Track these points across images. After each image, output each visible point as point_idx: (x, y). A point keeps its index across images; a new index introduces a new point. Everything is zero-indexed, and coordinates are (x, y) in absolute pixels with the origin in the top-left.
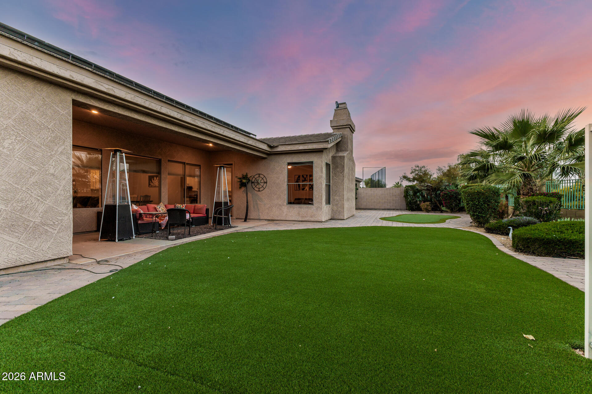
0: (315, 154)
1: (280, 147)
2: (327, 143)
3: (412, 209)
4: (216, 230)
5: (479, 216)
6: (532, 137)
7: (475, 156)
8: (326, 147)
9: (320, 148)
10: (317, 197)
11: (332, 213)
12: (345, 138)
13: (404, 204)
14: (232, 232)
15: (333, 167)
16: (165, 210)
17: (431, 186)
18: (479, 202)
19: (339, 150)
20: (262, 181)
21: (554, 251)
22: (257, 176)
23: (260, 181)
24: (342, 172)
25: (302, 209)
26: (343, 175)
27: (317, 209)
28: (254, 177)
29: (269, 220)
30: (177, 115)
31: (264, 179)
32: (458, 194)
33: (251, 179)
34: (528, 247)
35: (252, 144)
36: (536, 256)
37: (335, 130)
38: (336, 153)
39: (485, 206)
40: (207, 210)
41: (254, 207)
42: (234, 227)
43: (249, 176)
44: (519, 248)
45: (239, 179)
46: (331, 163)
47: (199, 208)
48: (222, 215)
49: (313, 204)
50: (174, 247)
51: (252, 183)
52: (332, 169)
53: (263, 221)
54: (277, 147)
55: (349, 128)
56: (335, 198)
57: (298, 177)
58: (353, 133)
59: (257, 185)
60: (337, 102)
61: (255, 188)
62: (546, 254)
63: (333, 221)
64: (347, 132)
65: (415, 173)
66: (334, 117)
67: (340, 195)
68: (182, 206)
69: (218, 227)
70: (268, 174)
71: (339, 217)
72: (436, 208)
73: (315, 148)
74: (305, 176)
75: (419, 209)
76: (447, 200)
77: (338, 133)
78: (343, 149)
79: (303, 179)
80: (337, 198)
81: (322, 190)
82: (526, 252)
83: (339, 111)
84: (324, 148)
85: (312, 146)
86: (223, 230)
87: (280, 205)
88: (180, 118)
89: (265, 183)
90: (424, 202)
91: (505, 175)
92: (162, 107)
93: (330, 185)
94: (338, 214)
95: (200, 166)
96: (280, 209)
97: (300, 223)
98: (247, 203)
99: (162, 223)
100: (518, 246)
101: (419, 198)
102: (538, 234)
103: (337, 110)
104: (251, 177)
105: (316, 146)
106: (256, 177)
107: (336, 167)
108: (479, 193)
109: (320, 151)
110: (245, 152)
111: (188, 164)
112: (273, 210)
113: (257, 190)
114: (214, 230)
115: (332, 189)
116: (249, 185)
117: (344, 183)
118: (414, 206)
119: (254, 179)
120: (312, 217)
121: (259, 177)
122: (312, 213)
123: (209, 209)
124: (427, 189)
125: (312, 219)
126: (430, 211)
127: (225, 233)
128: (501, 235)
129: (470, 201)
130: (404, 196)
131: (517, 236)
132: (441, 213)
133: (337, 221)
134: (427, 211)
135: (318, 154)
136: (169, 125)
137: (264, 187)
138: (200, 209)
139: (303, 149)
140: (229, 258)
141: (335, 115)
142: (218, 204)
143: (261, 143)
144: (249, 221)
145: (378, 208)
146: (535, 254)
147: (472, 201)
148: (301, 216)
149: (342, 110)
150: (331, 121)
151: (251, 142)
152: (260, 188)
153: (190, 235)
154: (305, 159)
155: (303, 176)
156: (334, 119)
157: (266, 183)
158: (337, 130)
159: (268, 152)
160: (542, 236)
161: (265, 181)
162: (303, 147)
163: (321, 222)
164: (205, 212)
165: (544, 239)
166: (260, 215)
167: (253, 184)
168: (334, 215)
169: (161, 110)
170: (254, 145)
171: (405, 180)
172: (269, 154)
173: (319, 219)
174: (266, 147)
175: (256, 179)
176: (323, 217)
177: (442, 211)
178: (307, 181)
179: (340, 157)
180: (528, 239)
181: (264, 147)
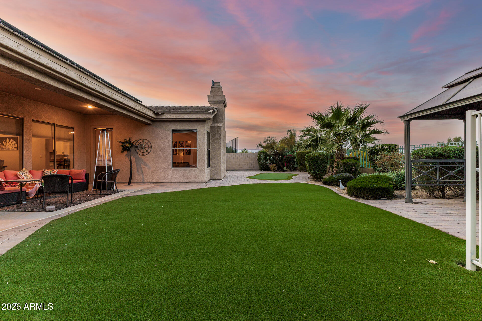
0: (198, 123)
1: (165, 114)
2: (210, 114)
3: (263, 169)
4: (101, 195)
5: (317, 173)
6: (344, 120)
7: (309, 131)
8: (209, 118)
9: (204, 118)
10: (200, 160)
11: (211, 174)
12: (220, 111)
13: (257, 166)
14: (122, 197)
15: (211, 135)
16: (30, 177)
17: (277, 152)
18: (317, 164)
19: (215, 121)
20: (147, 146)
21: (375, 195)
22: (141, 141)
23: (144, 146)
24: (219, 140)
25: (187, 171)
26: (220, 142)
27: (201, 171)
28: (137, 142)
29: (154, 183)
30: (61, 69)
31: (149, 144)
32: (294, 158)
33: (134, 144)
34: (360, 194)
35: (140, 110)
36: (365, 199)
37: (212, 104)
38: (213, 124)
39: (320, 166)
40: (87, 175)
41: (138, 171)
42: (121, 191)
43: (132, 141)
44: (354, 195)
45: (121, 143)
46: (210, 132)
47: (76, 173)
48: (106, 180)
49: (196, 167)
50: (58, 219)
51: (136, 147)
52: (211, 137)
53: (146, 184)
54: (163, 114)
55: (223, 103)
56: (214, 161)
57: (175, 143)
58: (225, 108)
59: (141, 149)
60: (213, 81)
61: (139, 153)
62: (371, 198)
63: (213, 181)
64: (221, 106)
65: (266, 142)
66: (211, 93)
67: (218, 159)
68: (52, 172)
69: (103, 192)
70: (152, 139)
71: (217, 178)
72: (280, 169)
73: (199, 118)
74: (182, 143)
75: (268, 169)
76: (288, 162)
77: (215, 106)
78: (219, 120)
79: (180, 145)
80: (215, 161)
81: (205, 155)
82: (359, 197)
83: (214, 89)
84: (207, 118)
85: (196, 116)
86: (110, 195)
87: (165, 168)
88: (64, 73)
89: (149, 147)
90: (272, 164)
91: (329, 145)
92: (41, 57)
93: (209, 150)
94: (216, 174)
95: (73, 128)
96: (165, 172)
97: (185, 184)
98: (131, 166)
99: (31, 192)
100: (353, 193)
101: (267, 161)
102: (365, 184)
103: (213, 87)
104: (135, 141)
105: (200, 116)
106: (139, 142)
107: (214, 136)
108: (317, 157)
109: (203, 121)
110: (132, 117)
111: (58, 126)
112: (158, 173)
113: (141, 154)
114: (100, 196)
115: (211, 154)
116: (132, 150)
117: (221, 149)
118: (264, 167)
119: (137, 144)
120: (195, 178)
121: (143, 142)
122: (196, 174)
123: (88, 174)
124: (275, 155)
125: (196, 180)
126: (276, 170)
127: (115, 198)
128: (333, 186)
129: (312, 163)
130: (257, 160)
131: (352, 187)
132: (283, 171)
133: (216, 181)
134: (275, 170)
135: (201, 123)
136: (49, 79)
137: (149, 151)
138: (78, 174)
139: (188, 118)
140: (143, 225)
141: (212, 92)
142: (101, 169)
143: (148, 110)
144: (133, 184)
145: (239, 169)
146: (365, 198)
147: (313, 163)
148: (186, 178)
149: (218, 88)
150: (208, 96)
151: (138, 108)
152: (144, 153)
153: (72, 203)
154: (190, 127)
155: (179, 142)
156: (210, 94)
157: (151, 147)
158: (214, 104)
159: (154, 119)
160: (368, 186)
161: (150, 146)
162: (188, 116)
163: (204, 182)
164: (84, 178)
165: (369, 188)
166: (145, 178)
167: (136, 149)
168: (213, 176)
169: (40, 60)
170: (141, 110)
171: (260, 147)
172: (154, 121)
173: (202, 180)
174: (152, 114)
175: (139, 144)
176: (206, 178)
177: (284, 171)
178: (183, 146)
179: (218, 127)
180: (360, 188)
181: (150, 114)
